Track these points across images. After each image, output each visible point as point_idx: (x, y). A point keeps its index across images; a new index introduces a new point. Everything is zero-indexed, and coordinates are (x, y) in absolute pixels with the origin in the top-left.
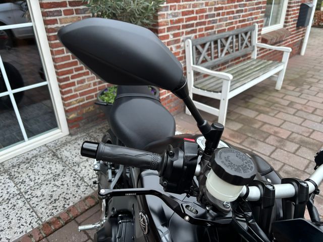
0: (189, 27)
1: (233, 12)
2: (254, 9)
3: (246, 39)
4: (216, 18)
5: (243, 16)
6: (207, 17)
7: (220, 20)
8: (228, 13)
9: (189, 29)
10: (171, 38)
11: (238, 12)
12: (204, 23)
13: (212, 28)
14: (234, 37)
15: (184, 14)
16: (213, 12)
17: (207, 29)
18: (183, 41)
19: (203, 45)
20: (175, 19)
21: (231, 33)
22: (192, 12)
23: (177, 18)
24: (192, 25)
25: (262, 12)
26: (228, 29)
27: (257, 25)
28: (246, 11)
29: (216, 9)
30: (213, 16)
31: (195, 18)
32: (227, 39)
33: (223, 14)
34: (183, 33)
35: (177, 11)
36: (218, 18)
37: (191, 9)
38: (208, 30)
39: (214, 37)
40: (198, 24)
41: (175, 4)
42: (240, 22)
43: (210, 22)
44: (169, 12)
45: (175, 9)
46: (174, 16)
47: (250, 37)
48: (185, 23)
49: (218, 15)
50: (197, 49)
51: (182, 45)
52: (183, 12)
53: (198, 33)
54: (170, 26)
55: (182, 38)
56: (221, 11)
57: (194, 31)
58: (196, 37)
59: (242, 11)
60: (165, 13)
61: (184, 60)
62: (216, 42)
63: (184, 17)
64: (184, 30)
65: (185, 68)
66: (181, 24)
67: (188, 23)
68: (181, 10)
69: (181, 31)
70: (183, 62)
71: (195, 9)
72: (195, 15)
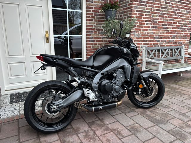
0: (145, 42)
1: (169, 38)
2: (182, 38)
3: (177, 52)
4: (159, 39)
5: (175, 41)
6: (154, 38)
7: (162, 41)
8: (166, 38)
9: (145, 43)
11: (172, 38)
12: (153, 41)
13: (157, 44)
14: (170, 50)
15: (142, 36)
16: (158, 37)
17: (154, 44)
18: (141, 47)
19: (152, 51)
20: (138, 37)
21: (168, 47)
22: (147, 35)
23: (139, 37)
24: (147, 41)
25: (187, 41)
26: (166, 46)
27: (184, 46)
28: (177, 38)
29: (159, 36)
30: (158, 38)
31: (148, 38)
32: (165, 50)
33: (163, 38)
34: (142, 44)
35: (139, 34)
36: (161, 40)
37: (146, 34)
38: (155, 44)
39: (158, 48)
40: (149, 41)
41: (139, 31)
42: (173, 43)
43: (156, 41)
44: (136, 34)
45: (138, 33)
46: (138, 36)
47: (180, 52)
48: (143, 40)
49: (161, 38)
50: (148, 52)
51: (141, 49)
52: (142, 35)
53: (149, 45)
54: (135, 40)
55: (141, 46)
56: (162, 37)
57: (148, 44)
58: (148, 46)
59: (175, 38)
60: (134, 34)
61: (141, 56)
62: (159, 51)
63: (143, 37)
64: (142, 43)
65: (142, 60)
66: (141, 40)
67: (144, 40)
68: (141, 34)
69: (141, 42)
70: (141, 57)
71: (148, 34)
72: (148, 37)
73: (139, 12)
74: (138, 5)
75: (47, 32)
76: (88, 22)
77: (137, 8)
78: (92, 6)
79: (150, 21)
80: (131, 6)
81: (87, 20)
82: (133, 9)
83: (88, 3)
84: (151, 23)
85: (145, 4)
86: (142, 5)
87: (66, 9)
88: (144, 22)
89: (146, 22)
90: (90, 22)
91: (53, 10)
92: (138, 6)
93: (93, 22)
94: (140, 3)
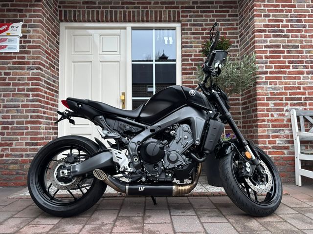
0: (295, 100)
9: (295, 102)
10: (271, 106)
15: (286, 88)
18: (287, 111)
20: (276, 92)
22: (299, 88)
23: (278, 91)
24: (300, 99)
31: (304, 94)
34: (287, 104)
35: (278, 86)
37: (297, 85)
41: (276, 80)
44: (269, 86)
45: (275, 85)
46: (273, 89)
48: (288, 96)
50: (306, 120)
51: (287, 114)
53: (308, 107)
54: (269, 96)
55: (285, 108)
57: (304, 105)
58: (305, 109)
60: (265, 86)
61: (290, 128)
63: (288, 91)
64: (289, 102)
65: (292, 136)
66: (284, 97)
67: (293, 96)
68: (283, 86)
69: (284, 102)
70: (289, 130)
71: (302, 86)
72: (302, 91)
73: (272, 48)
74: (266, 36)
75: (124, 94)
77: (265, 41)
78: (190, 53)
79: (302, 62)
80: (253, 40)
81: (183, 74)
82: (256, 44)
84: (305, 64)
85: (283, 34)
86: (275, 36)
87: (152, 61)
88: (287, 64)
89: (291, 65)
90: (187, 76)
91: (133, 64)
92: (269, 39)
93: (193, 75)
94: (272, 34)
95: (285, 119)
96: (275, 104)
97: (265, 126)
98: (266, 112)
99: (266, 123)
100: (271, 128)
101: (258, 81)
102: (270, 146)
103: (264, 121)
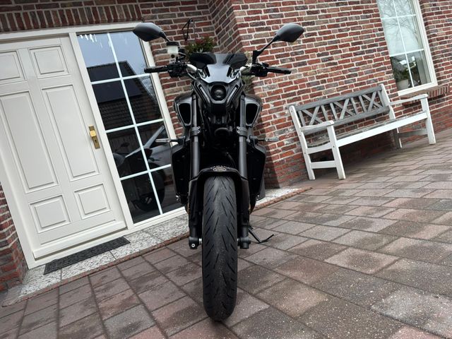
0: (290, 96)
1: (343, 78)
2: (374, 71)
3: (372, 100)
4: (321, 85)
5: (359, 80)
6: (309, 85)
7: (327, 86)
8: (336, 79)
9: (291, 98)
10: (272, 107)
11: (349, 76)
12: (308, 91)
13: (320, 94)
14: (352, 99)
15: (280, 85)
16: (316, 80)
17: (312, 96)
18: (286, 108)
19: (312, 110)
20: (272, 90)
21: (346, 96)
22: (291, 83)
23: (274, 90)
24: (294, 94)
25: (388, 73)
26: (342, 93)
27: (383, 86)
28: (361, 74)
29: (318, 77)
30: (318, 83)
31: (296, 88)
32: (342, 102)
33: (330, 80)
34: (284, 101)
35: (272, 84)
36: (324, 84)
37: (288, 80)
38: (315, 96)
39: (325, 102)
40: (299, 93)
41: (270, 78)
42: (356, 85)
43: (314, 90)
44: (265, 86)
45: (270, 83)
46: (270, 89)
47: (378, 99)
48: (284, 93)
49: (324, 81)
50: (304, 114)
51: (287, 112)
53: (302, 101)
54: (268, 97)
55: (284, 106)
56: (326, 79)
57: (299, 99)
58: (301, 103)
59: (356, 75)
60: (261, 87)
61: (292, 126)
62: (328, 107)
63: (283, 88)
64: (286, 99)
65: (296, 134)
66: (280, 94)
67: (288, 92)
68: (277, 83)
69: (282, 100)
70: (292, 128)
71: (293, 80)
72: (294, 85)
73: (258, 43)
74: (250, 31)
75: (92, 128)
76: (166, 90)
77: (250, 37)
78: (166, 60)
79: (287, 55)
80: (238, 36)
81: (164, 88)
82: (242, 41)
83: (156, 56)
84: (290, 57)
85: (265, 26)
86: (258, 30)
87: (119, 77)
88: (276, 59)
89: (279, 59)
90: (170, 89)
92: (253, 34)
93: (177, 87)
94: (254, 27)
95: (287, 117)
96: (275, 104)
97: (271, 129)
98: (268, 115)
99: (271, 126)
100: (277, 130)
101: (254, 82)
102: (280, 148)
103: (268, 124)
